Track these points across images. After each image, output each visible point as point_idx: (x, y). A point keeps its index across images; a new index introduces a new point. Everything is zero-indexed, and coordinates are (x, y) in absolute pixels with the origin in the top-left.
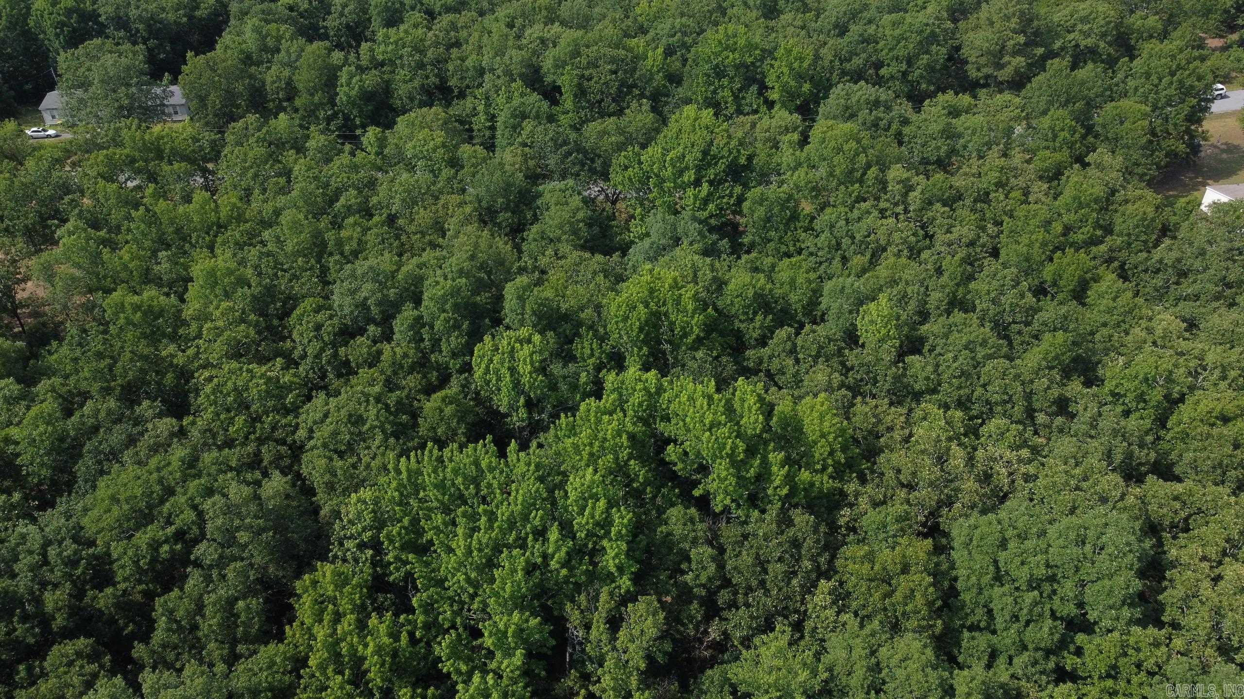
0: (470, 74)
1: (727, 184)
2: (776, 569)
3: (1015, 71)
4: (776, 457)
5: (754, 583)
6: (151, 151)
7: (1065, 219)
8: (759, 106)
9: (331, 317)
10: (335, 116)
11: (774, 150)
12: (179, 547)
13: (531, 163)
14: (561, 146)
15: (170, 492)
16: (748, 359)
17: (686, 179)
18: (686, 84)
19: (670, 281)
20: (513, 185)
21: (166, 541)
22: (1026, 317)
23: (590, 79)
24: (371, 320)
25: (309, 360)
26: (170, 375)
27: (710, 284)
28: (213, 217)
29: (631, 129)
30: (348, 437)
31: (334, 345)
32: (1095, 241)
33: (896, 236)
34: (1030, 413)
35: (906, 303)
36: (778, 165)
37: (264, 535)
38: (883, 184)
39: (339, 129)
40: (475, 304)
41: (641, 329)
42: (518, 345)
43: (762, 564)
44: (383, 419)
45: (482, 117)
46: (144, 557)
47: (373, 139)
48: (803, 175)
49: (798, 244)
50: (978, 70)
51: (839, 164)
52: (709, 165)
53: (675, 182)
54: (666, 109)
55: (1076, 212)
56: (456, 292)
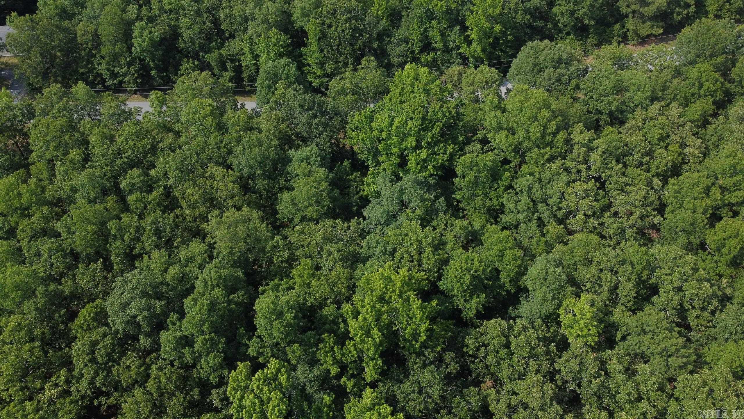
0: (237, 21)
10: (133, 60)
13: (283, 127)
23: (330, 26)
45: (249, 57)
47: (156, 102)
52: (427, 129)
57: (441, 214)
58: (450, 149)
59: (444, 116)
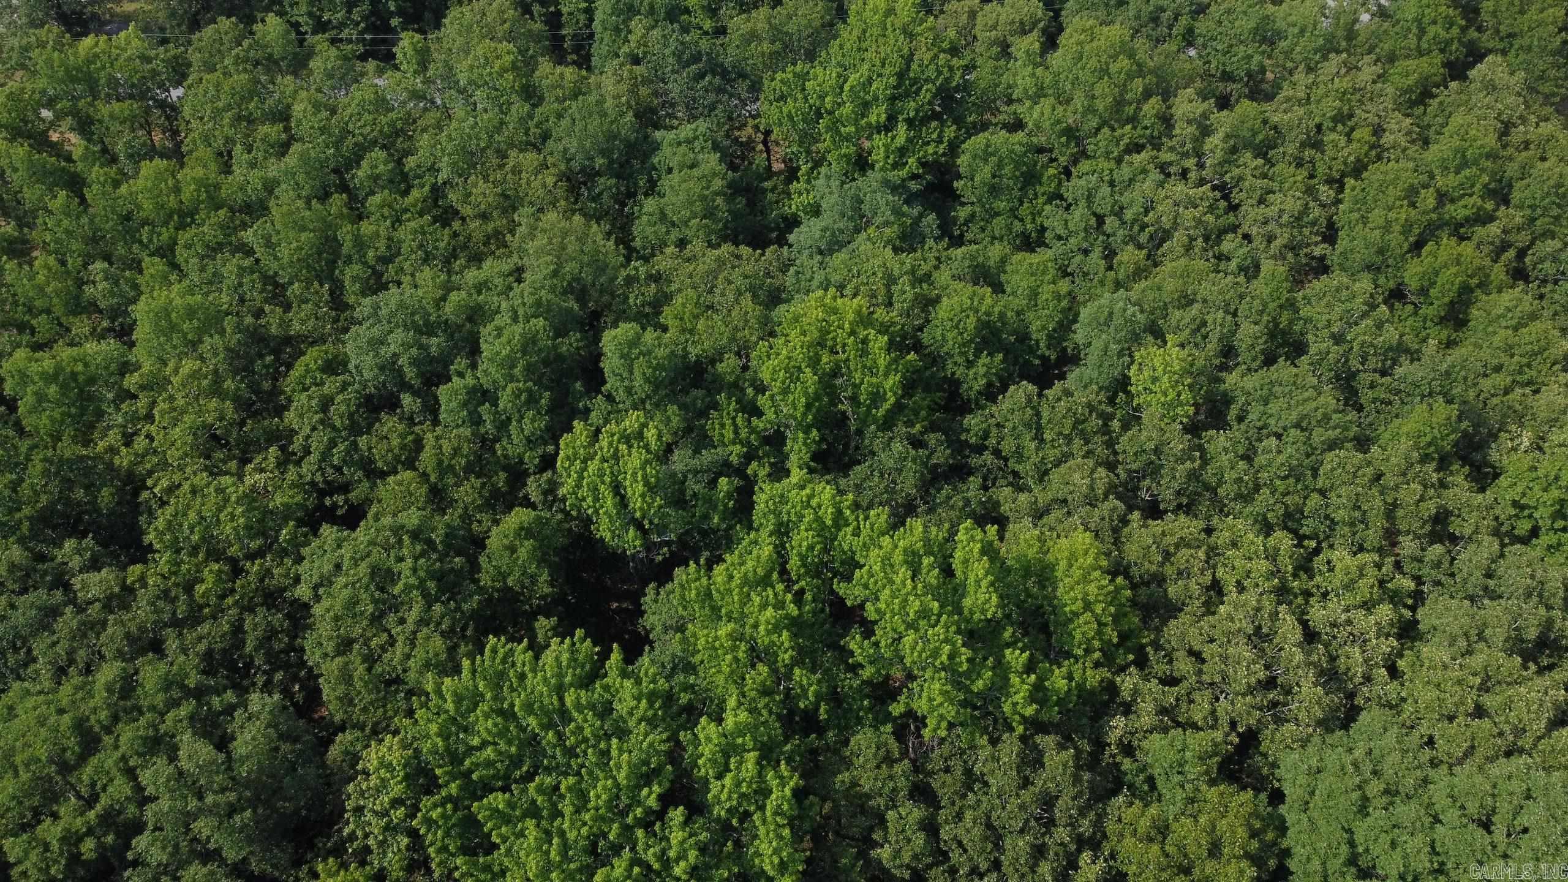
1: (933, 124)
4: (1016, 658)
7: (1440, 182)
9: (344, 386)
17: (873, 119)
20: (619, 133)
24: (405, 386)
25: (313, 458)
27: (912, 308)
28: (172, 202)
30: (370, 608)
31: (355, 429)
32: (1484, 218)
33: (1188, 215)
35: (1205, 337)
36: (1009, 86)
38: (1167, 120)
41: (808, 406)
47: (410, 52)
49: (1039, 220)
51: (1104, 96)
52: (907, 94)
53: (856, 123)
56: (529, 343)
57: (930, 242)
58: (950, 132)
59: (940, 73)
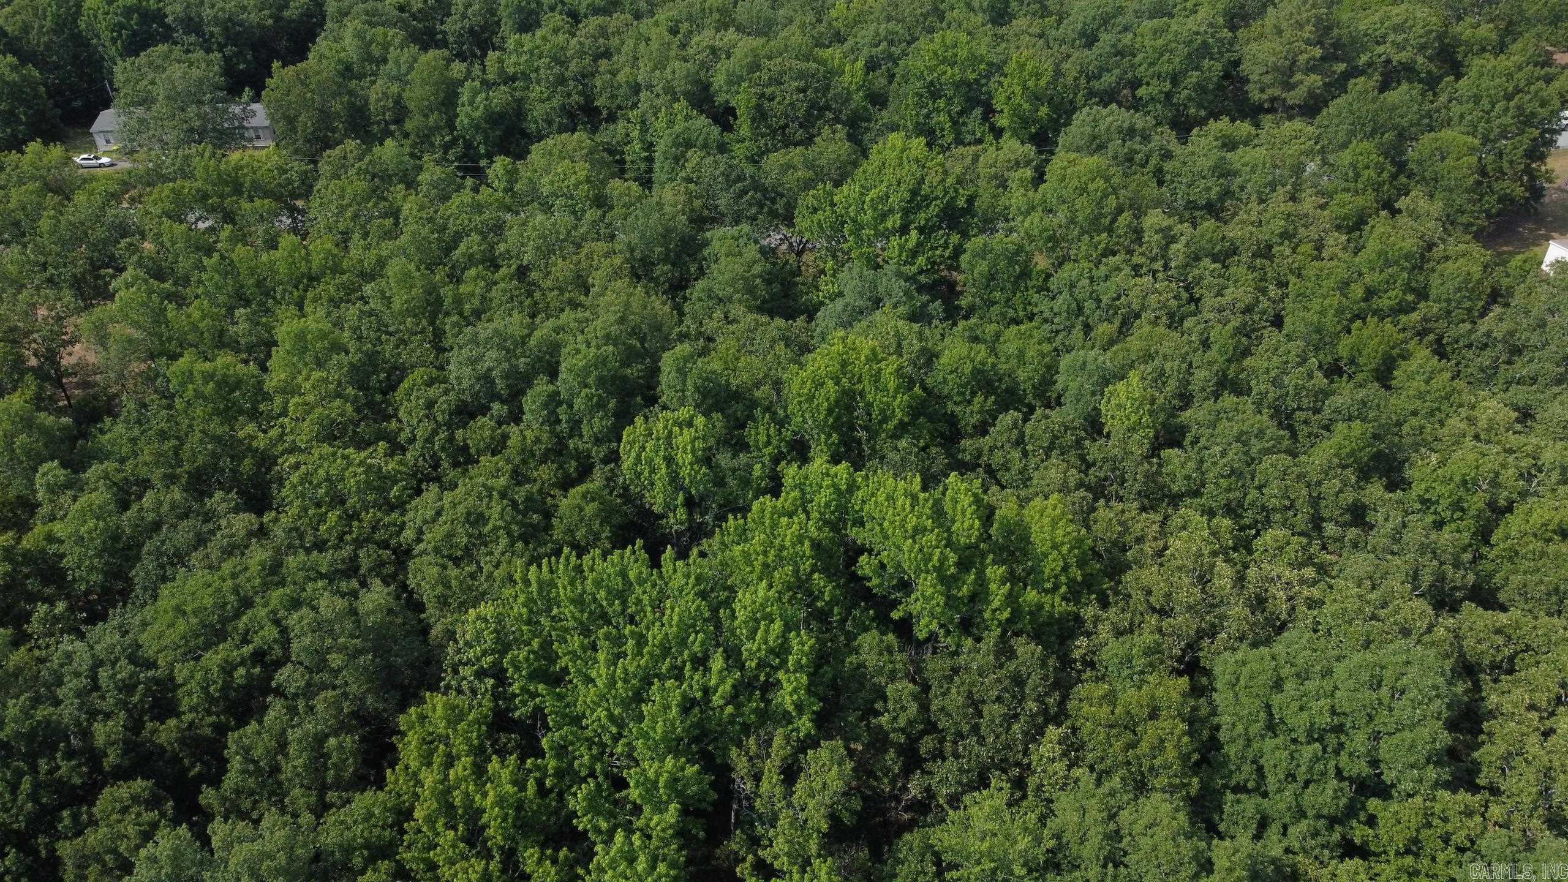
0: (622, 91)
1: (941, 232)
2: (993, 711)
3: (1309, 92)
4: (995, 572)
5: (966, 729)
6: (227, 183)
7: (1367, 280)
8: (983, 134)
9: (446, 392)
10: (453, 142)
11: (1001, 190)
12: (257, 670)
13: (697, 203)
14: (735, 182)
15: (247, 603)
16: (964, 451)
17: (889, 225)
18: (891, 106)
19: (867, 352)
20: (675, 229)
21: (242, 663)
22: (1315, 402)
23: (772, 99)
24: (495, 396)
25: (418, 444)
26: (247, 461)
27: (918, 357)
28: (304, 268)
29: (823, 162)
30: (465, 540)
31: (450, 426)
32: (1403, 309)
33: (1153, 299)
34: (1317, 522)
35: (1164, 383)
36: (1006, 208)
37: (362, 659)
38: (1138, 234)
39: (459, 159)
40: (624, 378)
41: (830, 411)
42: (676, 429)
43: (975, 704)
44: (508, 518)
45: (637, 146)
46: (215, 682)
47: (501, 172)
48: (1036, 221)
49: (1029, 308)
50: (1262, 91)
51: (1083, 208)
52: (919, 207)
53: (875, 228)
54: (866, 137)
55: (1382, 271)
56: (601, 362)
